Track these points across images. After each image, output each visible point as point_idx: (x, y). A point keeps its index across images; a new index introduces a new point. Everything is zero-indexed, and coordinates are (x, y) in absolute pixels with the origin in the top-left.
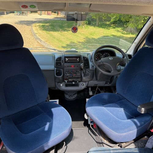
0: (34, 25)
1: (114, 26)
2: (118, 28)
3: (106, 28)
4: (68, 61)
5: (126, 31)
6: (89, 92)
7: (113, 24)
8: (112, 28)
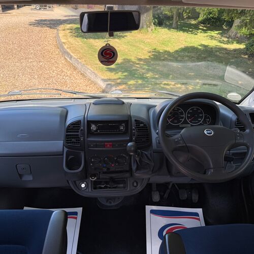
0: (62, 27)
1: (205, 28)
2: (212, 32)
3: (190, 31)
4: (96, 131)
5: (226, 37)
6: (152, 193)
7: (203, 24)
8: (201, 32)
